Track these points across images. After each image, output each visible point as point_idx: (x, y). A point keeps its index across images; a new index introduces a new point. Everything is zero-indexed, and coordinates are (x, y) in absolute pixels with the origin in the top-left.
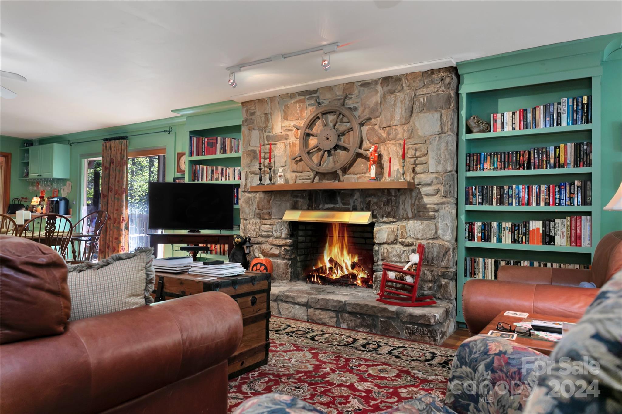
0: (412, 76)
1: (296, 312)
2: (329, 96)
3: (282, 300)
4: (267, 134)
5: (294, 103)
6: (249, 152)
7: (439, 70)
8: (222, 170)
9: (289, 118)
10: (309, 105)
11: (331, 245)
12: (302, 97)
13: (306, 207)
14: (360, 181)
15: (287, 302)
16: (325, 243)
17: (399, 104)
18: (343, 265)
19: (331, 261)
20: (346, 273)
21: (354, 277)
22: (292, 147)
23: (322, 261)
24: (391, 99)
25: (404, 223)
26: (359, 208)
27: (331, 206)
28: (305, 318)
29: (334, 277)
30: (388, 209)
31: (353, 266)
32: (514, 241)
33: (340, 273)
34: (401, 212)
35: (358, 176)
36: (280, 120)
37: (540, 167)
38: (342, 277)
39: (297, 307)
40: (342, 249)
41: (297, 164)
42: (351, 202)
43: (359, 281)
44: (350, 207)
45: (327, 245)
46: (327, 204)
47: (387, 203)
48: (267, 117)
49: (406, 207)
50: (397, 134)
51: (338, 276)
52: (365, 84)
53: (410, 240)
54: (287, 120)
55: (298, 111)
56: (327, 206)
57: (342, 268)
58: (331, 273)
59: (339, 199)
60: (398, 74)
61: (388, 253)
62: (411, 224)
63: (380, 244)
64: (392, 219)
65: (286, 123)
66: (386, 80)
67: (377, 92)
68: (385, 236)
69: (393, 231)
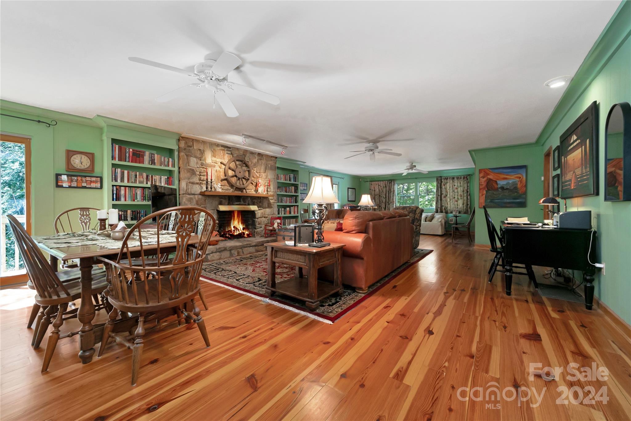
0: (267, 156)
1: (251, 250)
2: (237, 152)
3: (244, 247)
4: (201, 162)
5: (220, 150)
6: (189, 170)
7: (273, 157)
8: (147, 176)
9: (216, 157)
10: (227, 153)
11: (234, 220)
12: (223, 148)
13: (227, 204)
14: (250, 193)
15: (246, 247)
16: (231, 220)
17: (263, 165)
18: (239, 229)
19: (234, 227)
20: (240, 232)
21: (244, 233)
22: (218, 172)
23: (231, 228)
24: (260, 162)
25: (265, 210)
26: (250, 204)
27: (238, 203)
28: (255, 251)
29: (235, 234)
30: (261, 204)
31: (243, 229)
32: (284, 214)
33: (238, 232)
34: (264, 205)
35: (250, 190)
36: (210, 155)
37: (288, 192)
38: (239, 234)
39: (251, 248)
40: (239, 222)
41: (222, 182)
42: (247, 201)
43: (246, 235)
44: (247, 204)
45: (232, 220)
46: (237, 202)
47: (260, 202)
48: (202, 152)
49: (265, 204)
50: (262, 176)
51: (237, 234)
52: (252, 153)
53: (266, 216)
54: (215, 157)
55: (222, 155)
56: (236, 203)
57: (239, 230)
58: (234, 232)
59: (241, 200)
60: (263, 153)
61: (261, 221)
62: (267, 209)
63: (257, 218)
64: (262, 208)
65: (214, 159)
66: (259, 154)
67: (256, 158)
68: (260, 215)
69: (262, 213)
